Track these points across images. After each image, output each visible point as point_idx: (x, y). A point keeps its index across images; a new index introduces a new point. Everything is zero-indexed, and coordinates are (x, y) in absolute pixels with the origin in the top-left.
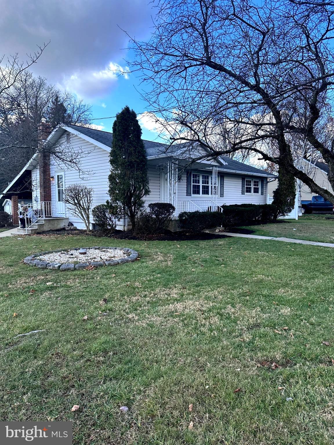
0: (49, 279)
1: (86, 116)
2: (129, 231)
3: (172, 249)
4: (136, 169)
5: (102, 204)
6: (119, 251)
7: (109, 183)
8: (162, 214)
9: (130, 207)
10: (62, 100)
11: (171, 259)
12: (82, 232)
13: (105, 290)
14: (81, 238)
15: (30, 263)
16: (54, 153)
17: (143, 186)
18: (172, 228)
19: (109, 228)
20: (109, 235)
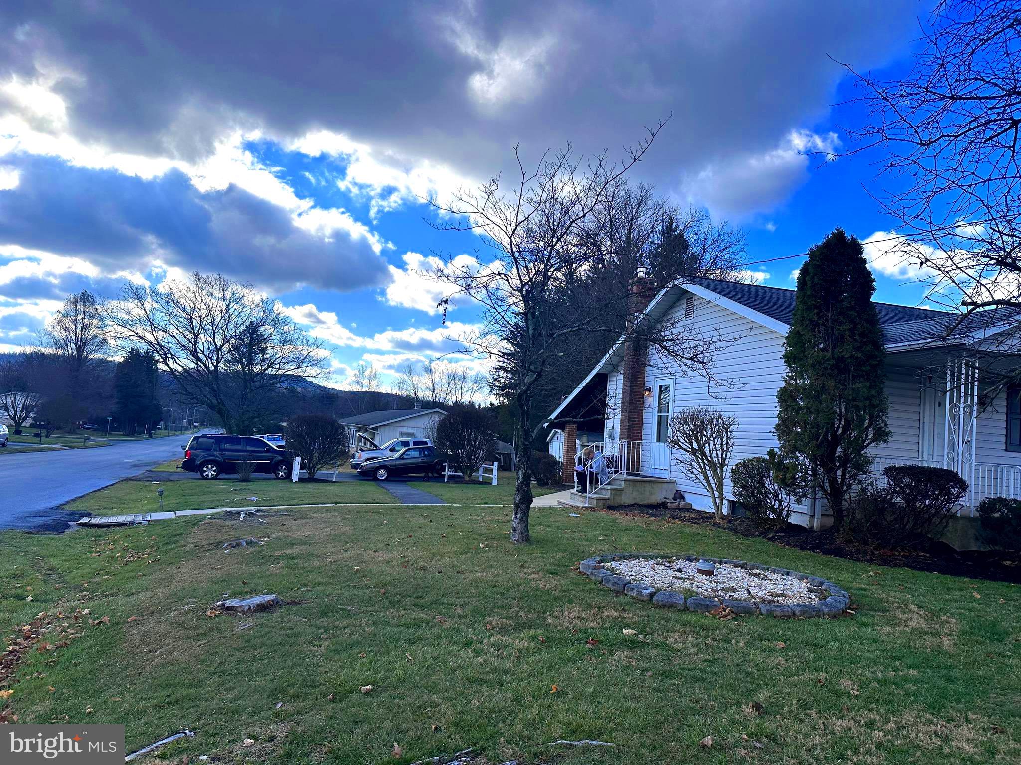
0: (629, 621)
1: (732, 256)
2: (823, 530)
3: (955, 600)
4: (853, 376)
5: (757, 456)
6: (796, 582)
7: (778, 408)
8: (925, 496)
9: (830, 471)
10: (681, 227)
11: (951, 630)
12: (703, 518)
13: (758, 679)
14: (700, 531)
15: (592, 574)
16: (660, 341)
17: (870, 419)
18: (955, 539)
19: (771, 517)
20: (771, 536)
